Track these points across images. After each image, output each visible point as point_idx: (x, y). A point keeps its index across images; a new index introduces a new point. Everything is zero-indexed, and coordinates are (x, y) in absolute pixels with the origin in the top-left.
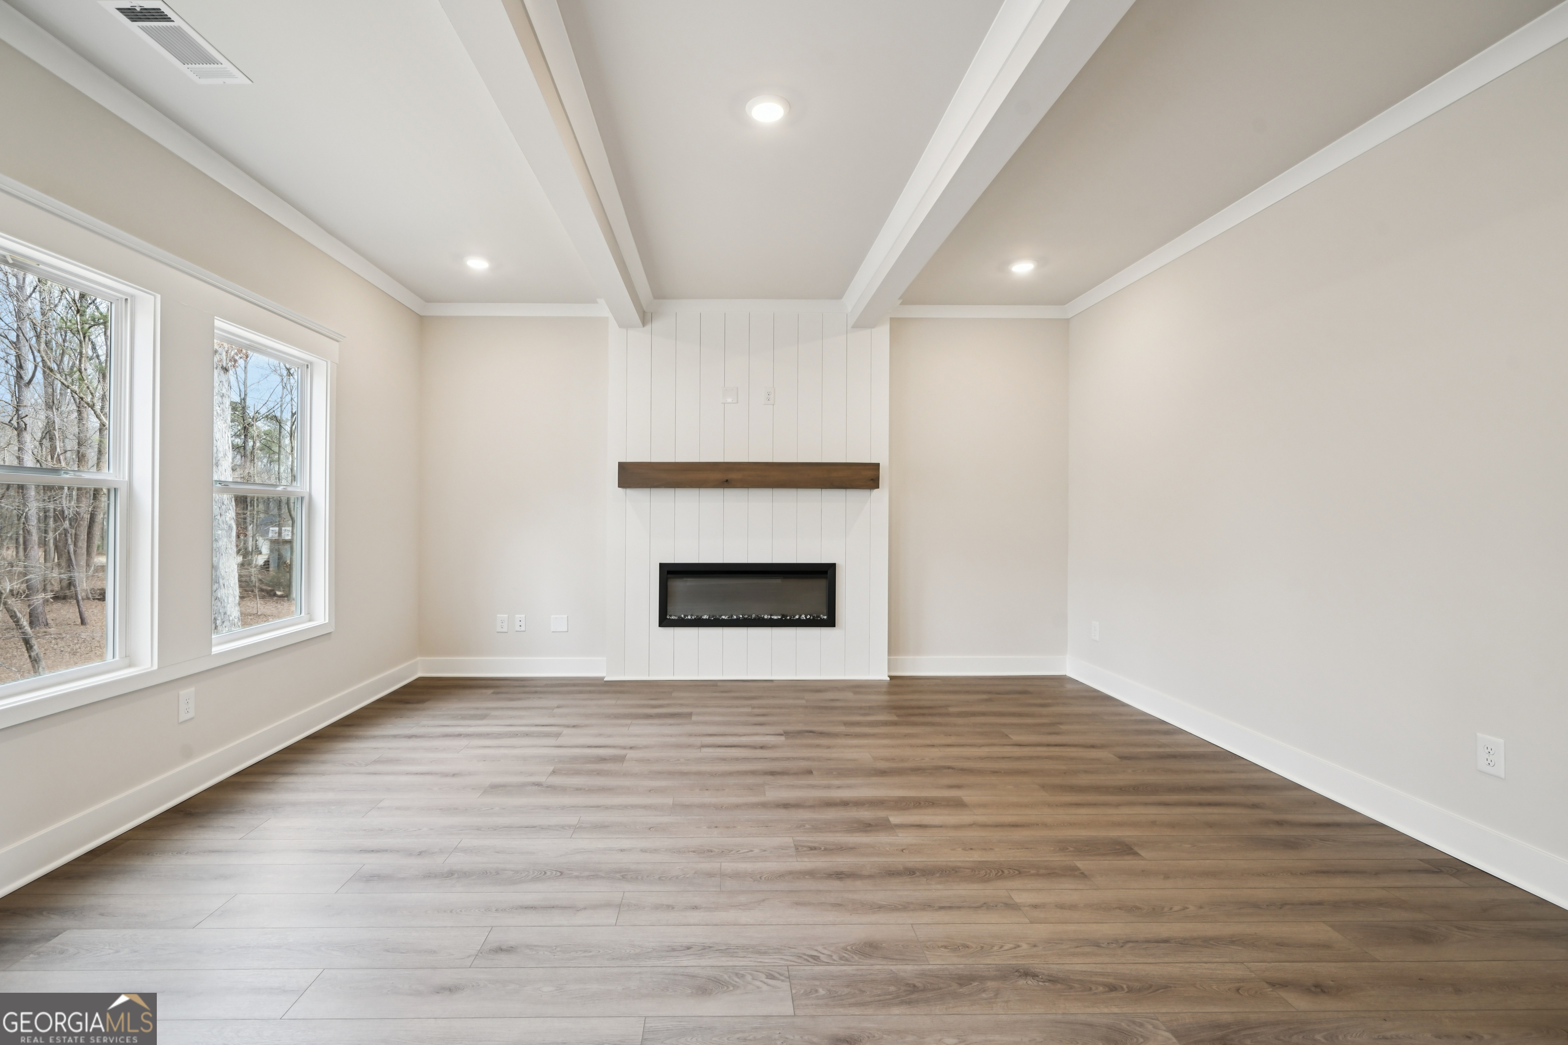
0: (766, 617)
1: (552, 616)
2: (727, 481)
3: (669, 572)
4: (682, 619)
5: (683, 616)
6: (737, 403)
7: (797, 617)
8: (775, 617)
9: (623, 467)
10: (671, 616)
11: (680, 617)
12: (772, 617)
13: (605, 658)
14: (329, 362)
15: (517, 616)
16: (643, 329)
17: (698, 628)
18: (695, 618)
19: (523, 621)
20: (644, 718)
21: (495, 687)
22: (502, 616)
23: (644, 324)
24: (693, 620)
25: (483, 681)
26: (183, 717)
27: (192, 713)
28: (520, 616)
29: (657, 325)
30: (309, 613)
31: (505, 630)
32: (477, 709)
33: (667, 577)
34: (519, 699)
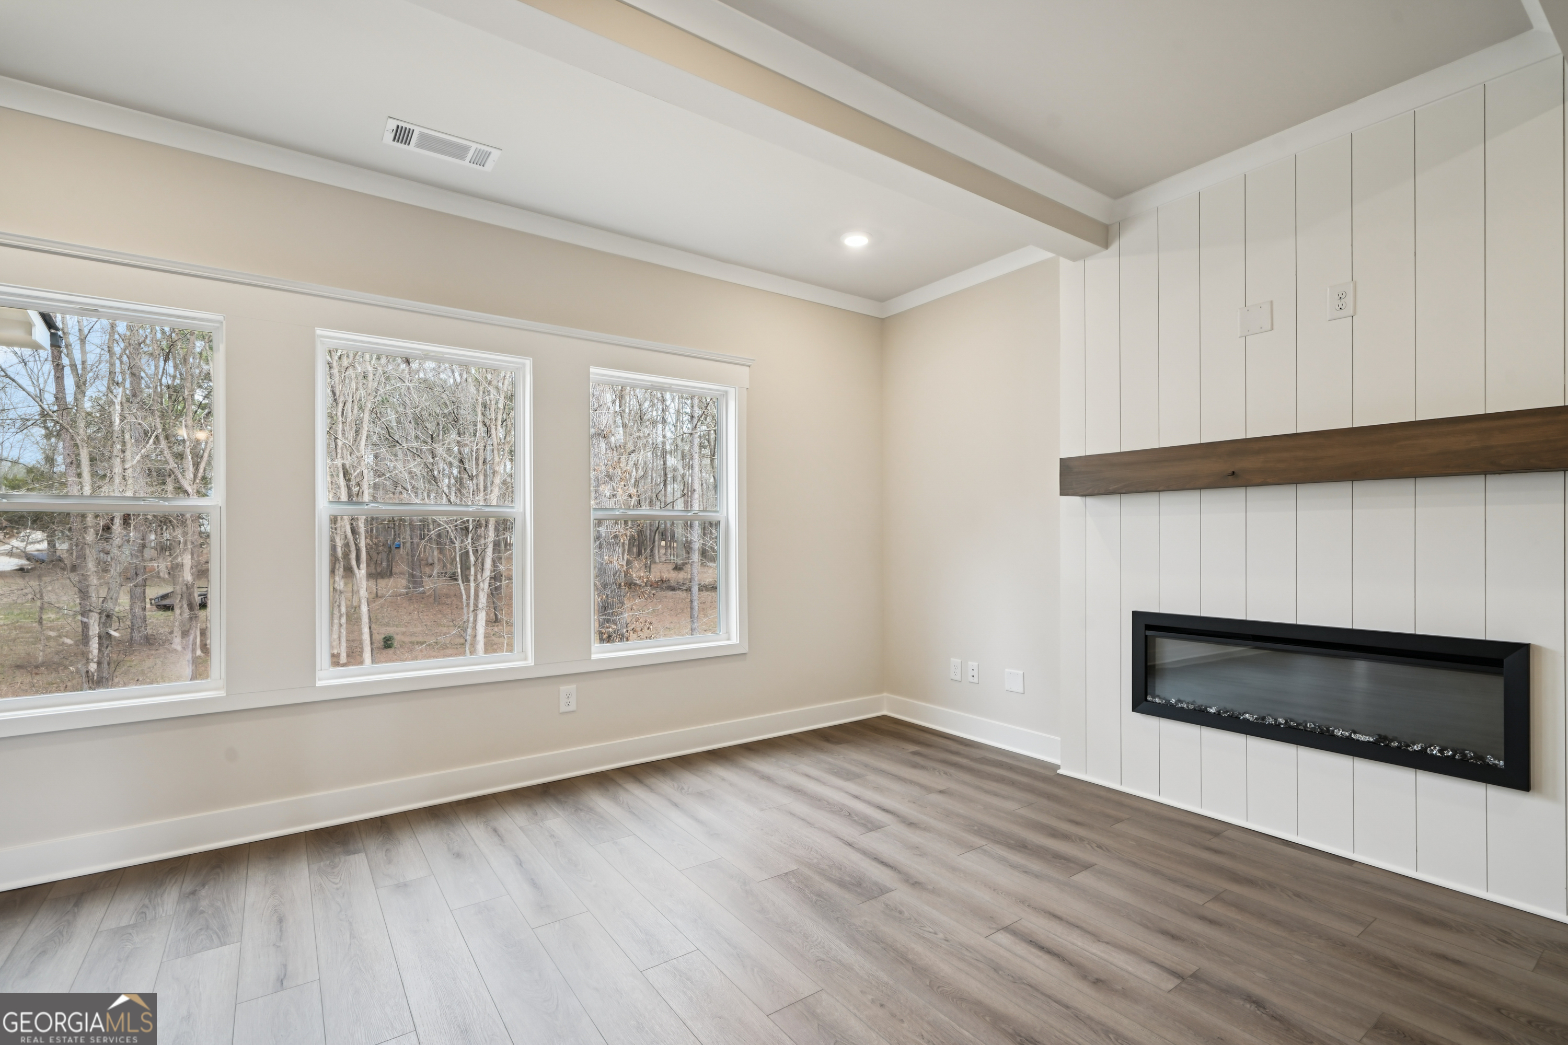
0: (1338, 733)
1: (1007, 670)
2: (1233, 473)
3: (1148, 627)
4: (1172, 705)
5: (1173, 701)
6: (1272, 329)
7: (1417, 747)
8: (1362, 738)
9: (1067, 466)
10: (1154, 697)
11: (1168, 701)
12: (1353, 736)
13: (1059, 739)
14: (737, 388)
15: (970, 663)
16: (1106, 252)
17: (1200, 726)
18: (1194, 709)
19: (976, 670)
20: (1010, 846)
21: (928, 745)
22: (955, 661)
23: (1106, 245)
24: (1189, 710)
25: (928, 736)
26: (563, 708)
27: (573, 707)
28: (973, 664)
29: (1129, 239)
30: (728, 632)
31: (958, 678)
32: (866, 766)
33: (1146, 634)
34: (923, 768)
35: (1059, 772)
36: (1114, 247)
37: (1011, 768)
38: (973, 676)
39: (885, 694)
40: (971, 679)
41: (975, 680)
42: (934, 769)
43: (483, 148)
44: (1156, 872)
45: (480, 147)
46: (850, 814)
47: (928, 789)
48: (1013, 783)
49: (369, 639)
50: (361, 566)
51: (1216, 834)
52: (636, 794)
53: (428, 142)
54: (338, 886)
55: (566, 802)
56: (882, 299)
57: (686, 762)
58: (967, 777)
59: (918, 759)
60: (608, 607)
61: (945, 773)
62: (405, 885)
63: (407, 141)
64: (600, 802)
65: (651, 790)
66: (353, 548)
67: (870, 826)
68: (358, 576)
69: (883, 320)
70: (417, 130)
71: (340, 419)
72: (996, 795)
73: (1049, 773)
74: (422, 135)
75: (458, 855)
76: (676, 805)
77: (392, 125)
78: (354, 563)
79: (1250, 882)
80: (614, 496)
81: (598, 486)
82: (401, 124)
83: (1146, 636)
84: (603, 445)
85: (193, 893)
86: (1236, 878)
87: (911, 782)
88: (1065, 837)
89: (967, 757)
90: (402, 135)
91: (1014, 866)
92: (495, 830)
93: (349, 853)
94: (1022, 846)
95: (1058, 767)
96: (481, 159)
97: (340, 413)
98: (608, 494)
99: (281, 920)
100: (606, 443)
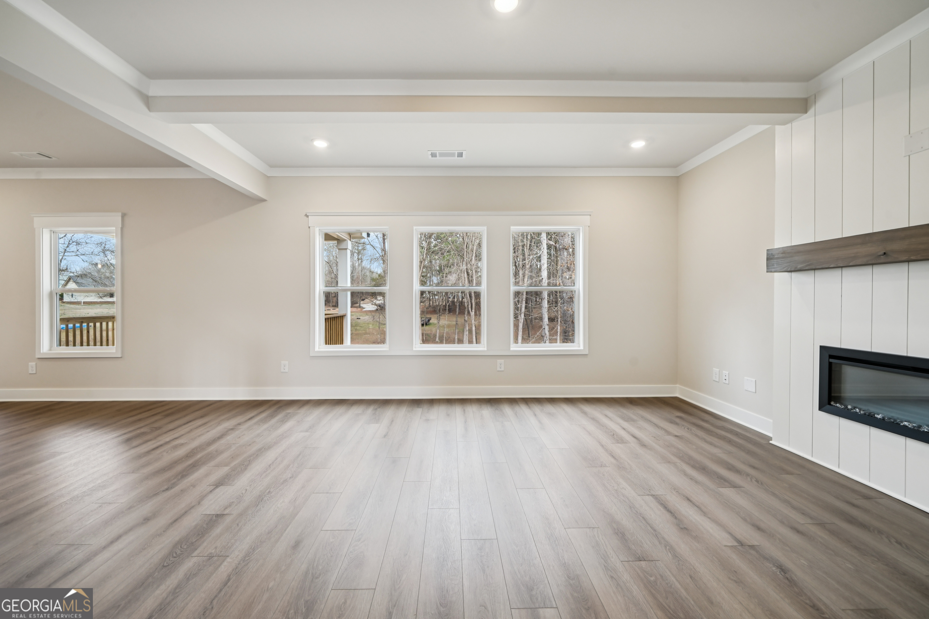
1: (745, 378)
3: (831, 357)
4: (848, 409)
5: (850, 407)
9: (771, 254)
10: (836, 403)
11: (846, 407)
13: (772, 421)
14: (583, 227)
15: (724, 371)
16: (805, 115)
17: (869, 426)
18: (865, 414)
19: (727, 376)
20: (694, 467)
21: (690, 414)
22: (716, 370)
23: (806, 111)
24: (861, 415)
25: (695, 410)
26: (499, 369)
27: (502, 369)
28: (726, 372)
29: (821, 104)
30: (579, 344)
31: (717, 380)
32: (642, 417)
33: (830, 361)
34: (677, 424)
35: (771, 442)
36: (811, 112)
37: (737, 434)
38: (726, 380)
39: (677, 385)
40: (724, 381)
41: (727, 382)
42: (683, 425)
43: (460, 151)
44: (786, 502)
45: (458, 151)
46: (614, 434)
47: (668, 433)
48: (730, 442)
49: (475, 341)
50: (473, 310)
51: (867, 498)
52: (523, 409)
53: (442, 155)
54: (411, 416)
55: (494, 406)
56: (675, 166)
57: (552, 401)
58: (700, 433)
59: (678, 420)
60: (567, 332)
61: (688, 429)
62: (428, 420)
63: (436, 156)
64: (507, 409)
65: (530, 408)
66: (470, 303)
67: (620, 440)
68: (471, 315)
69: (678, 177)
70: (437, 152)
71: (465, 250)
72: (711, 444)
73: (763, 442)
74: (440, 153)
75: (448, 415)
76: (535, 415)
77: (430, 153)
78: (470, 309)
79: (863, 526)
80: (571, 278)
81: (563, 273)
82: (432, 152)
83: (830, 364)
84: (566, 253)
85: (376, 409)
86: (851, 520)
87: (662, 428)
88: (738, 471)
89: (712, 425)
90: (434, 155)
91: (686, 474)
92: (464, 410)
93: (418, 407)
94: (703, 469)
95: (771, 439)
96: (460, 155)
97: (465, 248)
98: (567, 277)
99: (392, 421)
100: (567, 252)
